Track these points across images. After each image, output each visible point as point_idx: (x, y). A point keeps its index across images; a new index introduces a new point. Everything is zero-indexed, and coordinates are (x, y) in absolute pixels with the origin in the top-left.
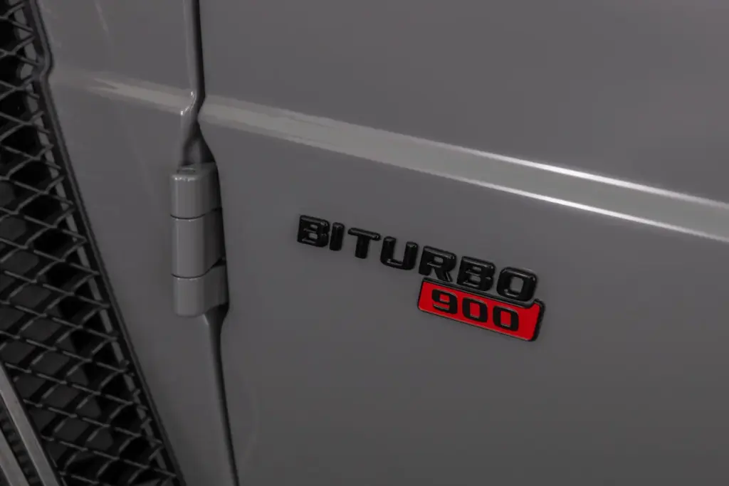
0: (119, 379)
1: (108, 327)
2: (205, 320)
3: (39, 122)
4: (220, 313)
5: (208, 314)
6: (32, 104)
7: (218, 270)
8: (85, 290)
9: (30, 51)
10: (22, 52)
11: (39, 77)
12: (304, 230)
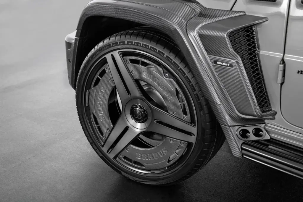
1: (263, 86)
2: (280, 85)
3: (257, 58)
4: (282, 84)
6: (257, 56)
7: (283, 78)
10: (256, 49)
11: (258, 53)
12: (298, 72)
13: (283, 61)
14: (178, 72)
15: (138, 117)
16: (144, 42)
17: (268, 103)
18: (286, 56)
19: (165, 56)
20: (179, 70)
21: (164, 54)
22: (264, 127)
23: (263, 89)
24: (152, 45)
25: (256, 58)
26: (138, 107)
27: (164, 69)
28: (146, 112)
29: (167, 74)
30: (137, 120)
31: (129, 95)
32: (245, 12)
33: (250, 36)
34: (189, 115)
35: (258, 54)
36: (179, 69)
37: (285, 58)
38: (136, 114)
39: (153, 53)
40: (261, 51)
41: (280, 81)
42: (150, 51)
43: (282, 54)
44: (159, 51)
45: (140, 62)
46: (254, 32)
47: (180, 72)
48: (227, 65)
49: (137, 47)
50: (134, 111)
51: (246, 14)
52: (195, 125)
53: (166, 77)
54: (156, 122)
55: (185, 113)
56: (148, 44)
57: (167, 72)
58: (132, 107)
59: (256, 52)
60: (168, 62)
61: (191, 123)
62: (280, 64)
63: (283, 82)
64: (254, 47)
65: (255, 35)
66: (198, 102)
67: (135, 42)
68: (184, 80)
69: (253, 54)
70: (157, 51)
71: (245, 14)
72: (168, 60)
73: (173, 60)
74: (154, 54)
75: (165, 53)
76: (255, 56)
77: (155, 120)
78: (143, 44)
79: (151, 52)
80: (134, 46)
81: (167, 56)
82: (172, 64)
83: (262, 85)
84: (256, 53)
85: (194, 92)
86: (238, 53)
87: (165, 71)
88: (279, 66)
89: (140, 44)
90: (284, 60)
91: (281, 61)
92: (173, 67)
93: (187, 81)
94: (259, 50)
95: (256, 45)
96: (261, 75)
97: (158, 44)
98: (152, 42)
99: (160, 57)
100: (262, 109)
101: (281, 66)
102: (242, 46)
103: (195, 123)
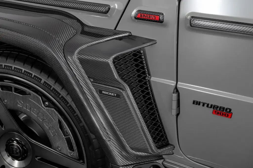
0: (159, 125)
3: (149, 86)
4: (178, 115)
5: (176, 115)
6: (148, 83)
7: (179, 108)
8: (155, 111)
9: (148, 75)
10: (147, 75)
11: (149, 79)
12: (194, 102)
13: (176, 90)
14: (60, 101)
15: (16, 154)
16: (16, 65)
17: (164, 137)
18: (179, 84)
19: (42, 82)
20: (60, 99)
21: (41, 80)
22: (162, 163)
23: (158, 121)
24: (26, 69)
25: (147, 85)
26: (15, 142)
27: (43, 97)
28: (25, 147)
29: (47, 103)
30: (15, 157)
31: (2, 127)
32: (131, 33)
33: (139, 60)
34: (77, 151)
35: (149, 81)
36: (60, 96)
37: (178, 86)
38: (13, 151)
39: (28, 78)
40: (152, 78)
41: (174, 112)
42: (24, 75)
43: (174, 81)
44: (35, 76)
45: (13, 89)
46: (142, 55)
47: (62, 100)
48: (114, 95)
49: (7, 71)
50: (11, 146)
51: (133, 34)
52: (84, 162)
53: (46, 107)
54: (38, 159)
55: (71, 148)
56: (21, 67)
57: (46, 100)
58: (7, 142)
59: (147, 78)
60: (47, 89)
61: (79, 160)
62: (174, 92)
63: (178, 113)
64: (144, 73)
65: (144, 60)
66: (86, 135)
67: (5, 66)
68: (67, 109)
69: (143, 81)
70: (33, 76)
71: (131, 35)
72: (46, 87)
73: (53, 87)
74: (29, 80)
75: (42, 78)
76: (145, 83)
77: (37, 157)
78: (15, 68)
79: (25, 77)
80: (4, 70)
81: (45, 82)
82: (52, 91)
83: (156, 116)
84: (146, 80)
85: (80, 124)
86: (125, 81)
87: (44, 99)
88: (172, 96)
89: (12, 67)
90: (177, 88)
91: (174, 90)
92: (53, 94)
93: (70, 111)
94: (150, 77)
95: (146, 70)
96: (154, 105)
97: (33, 68)
98: (25, 65)
99: (36, 82)
100: (158, 143)
101: (175, 95)
102: (129, 72)
103: (83, 160)
